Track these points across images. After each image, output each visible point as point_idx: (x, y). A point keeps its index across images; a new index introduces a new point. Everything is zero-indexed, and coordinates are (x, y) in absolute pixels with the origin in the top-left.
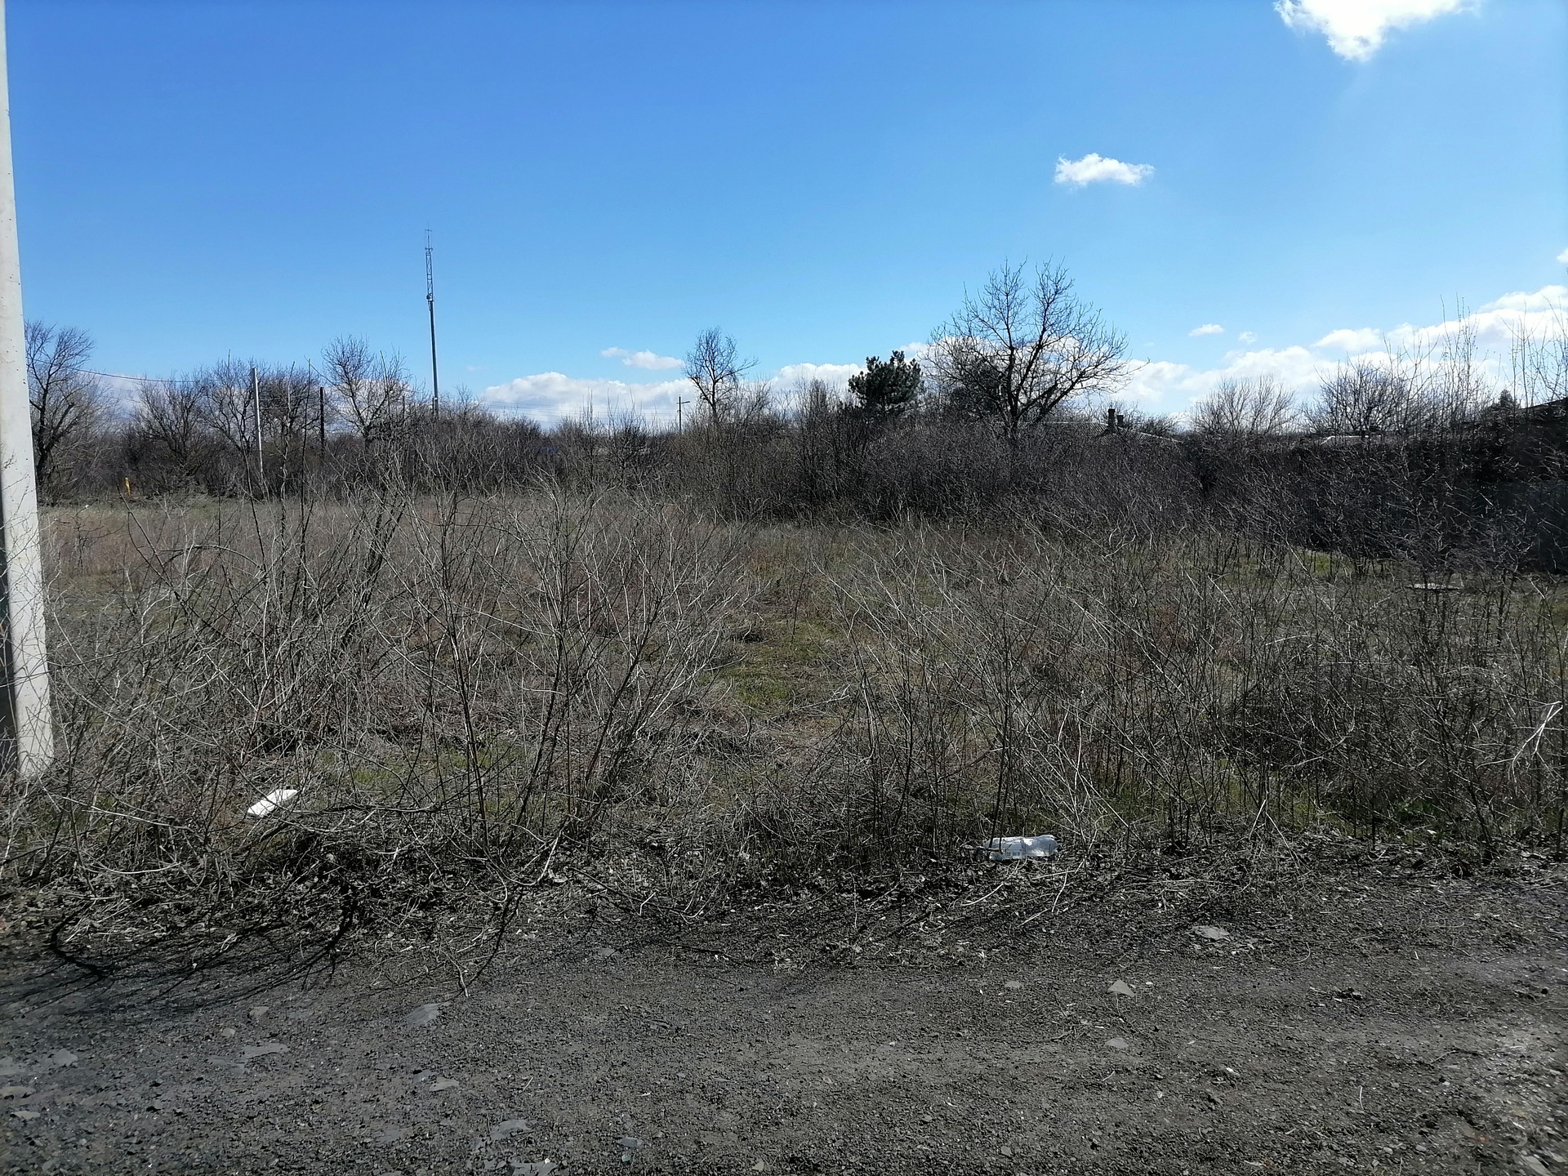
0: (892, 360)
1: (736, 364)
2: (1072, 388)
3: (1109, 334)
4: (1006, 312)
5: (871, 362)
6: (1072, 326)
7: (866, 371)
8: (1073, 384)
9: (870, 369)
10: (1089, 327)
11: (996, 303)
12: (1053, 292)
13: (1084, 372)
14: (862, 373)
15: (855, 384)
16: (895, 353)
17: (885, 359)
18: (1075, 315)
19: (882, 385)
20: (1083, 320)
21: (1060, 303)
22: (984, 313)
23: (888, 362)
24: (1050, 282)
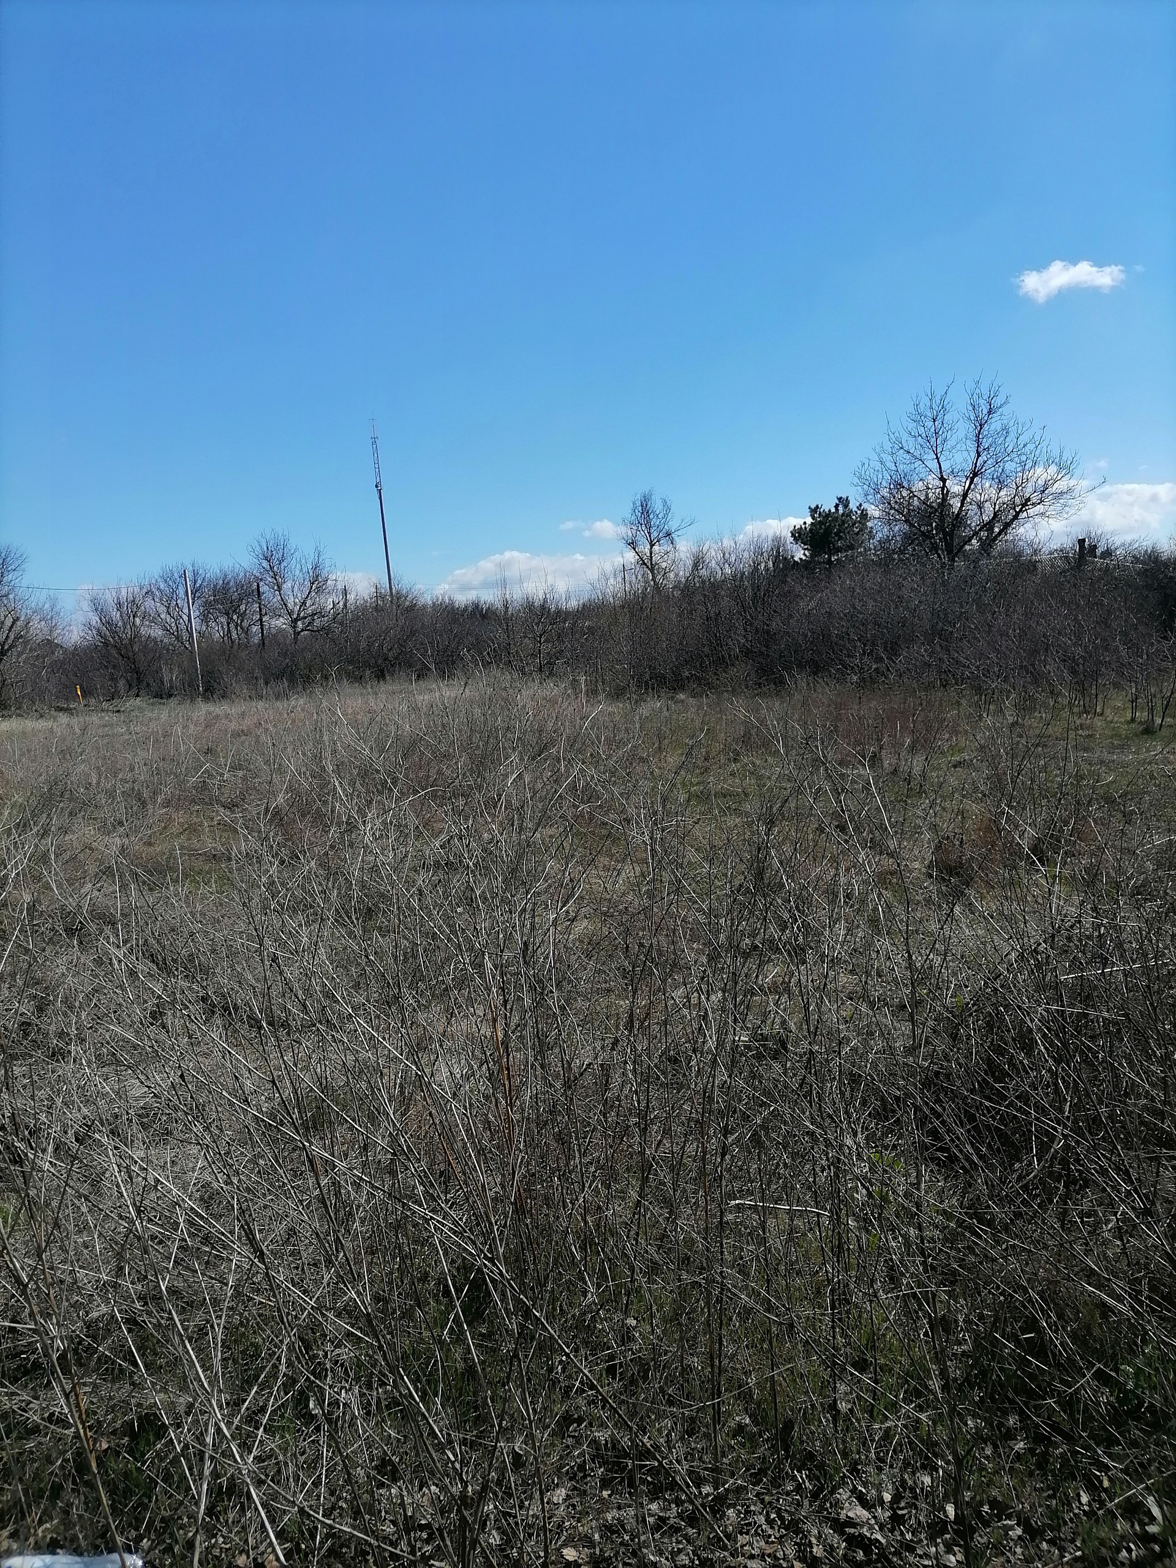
0: (837, 506)
1: (673, 525)
2: (1016, 517)
3: (1056, 453)
4: (934, 441)
5: (814, 511)
6: (1010, 449)
7: (809, 520)
8: (1018, 514)
9: (813, 518)
10: (1031, 447)
11: (922, 430)
12: (985, 411)
13: (1029, 499)
14: (805, 523)
15: (799, 535)
16: (840, 499)
17: (828, 506)
18: (1012, 436)
19: (828, 531)
20: (1022, 440)
21: (995, 425)
22: (910, 444)
23: (833, 510)
24: (982, 402)
